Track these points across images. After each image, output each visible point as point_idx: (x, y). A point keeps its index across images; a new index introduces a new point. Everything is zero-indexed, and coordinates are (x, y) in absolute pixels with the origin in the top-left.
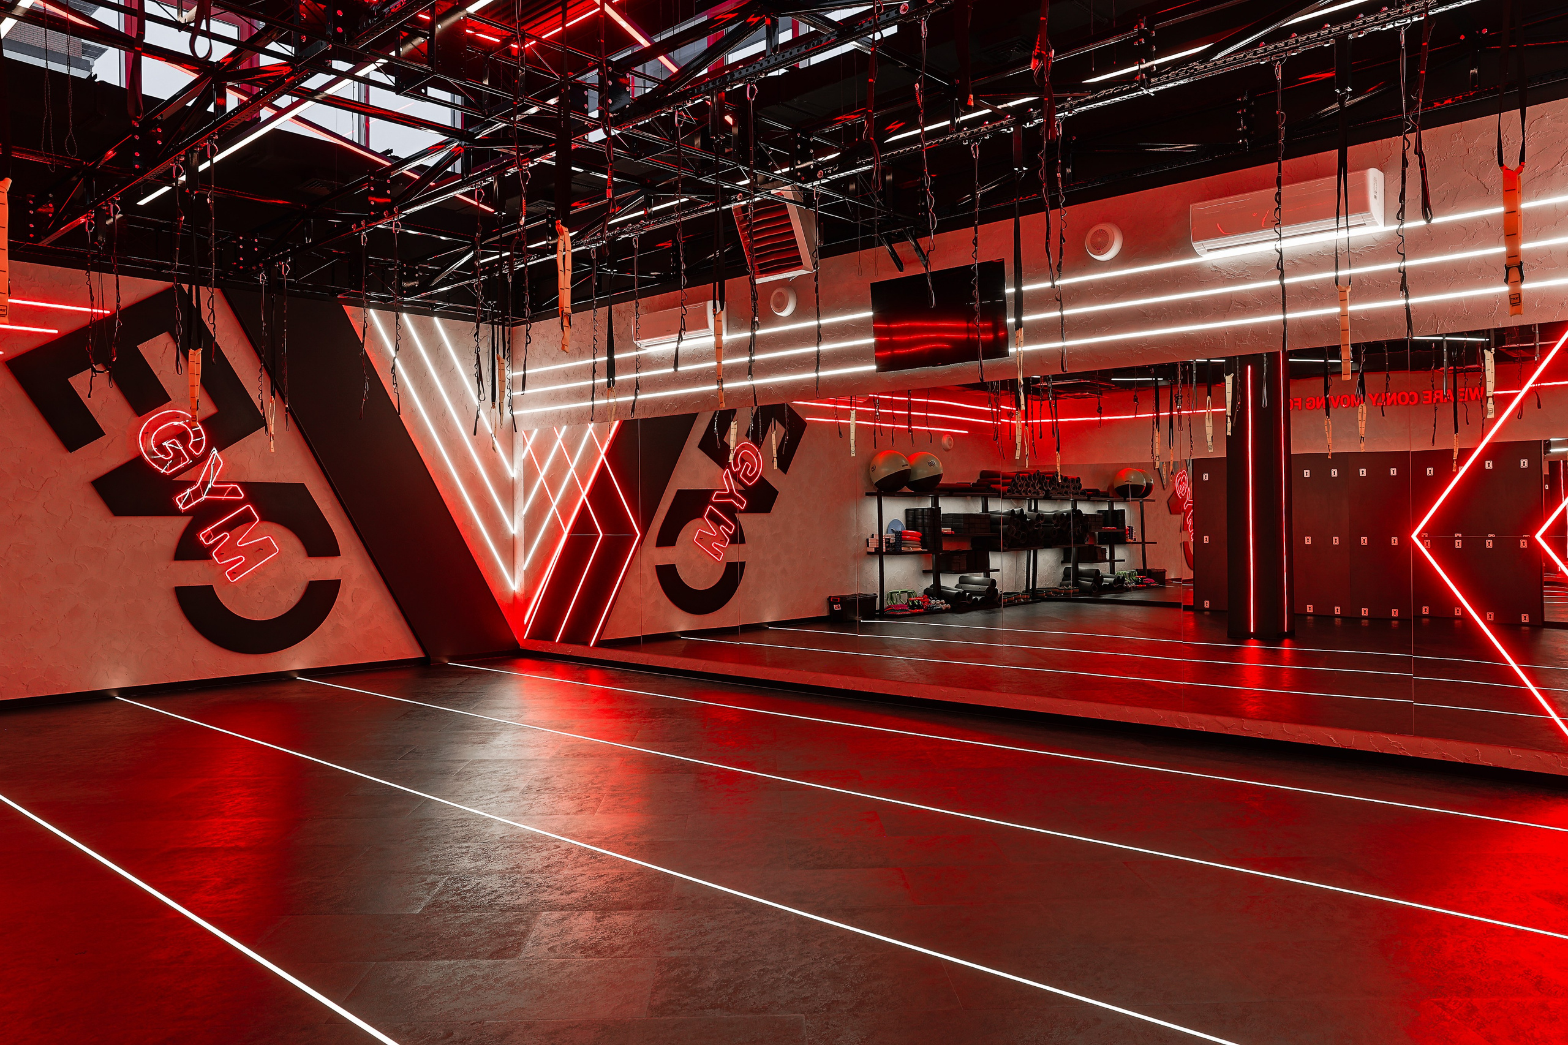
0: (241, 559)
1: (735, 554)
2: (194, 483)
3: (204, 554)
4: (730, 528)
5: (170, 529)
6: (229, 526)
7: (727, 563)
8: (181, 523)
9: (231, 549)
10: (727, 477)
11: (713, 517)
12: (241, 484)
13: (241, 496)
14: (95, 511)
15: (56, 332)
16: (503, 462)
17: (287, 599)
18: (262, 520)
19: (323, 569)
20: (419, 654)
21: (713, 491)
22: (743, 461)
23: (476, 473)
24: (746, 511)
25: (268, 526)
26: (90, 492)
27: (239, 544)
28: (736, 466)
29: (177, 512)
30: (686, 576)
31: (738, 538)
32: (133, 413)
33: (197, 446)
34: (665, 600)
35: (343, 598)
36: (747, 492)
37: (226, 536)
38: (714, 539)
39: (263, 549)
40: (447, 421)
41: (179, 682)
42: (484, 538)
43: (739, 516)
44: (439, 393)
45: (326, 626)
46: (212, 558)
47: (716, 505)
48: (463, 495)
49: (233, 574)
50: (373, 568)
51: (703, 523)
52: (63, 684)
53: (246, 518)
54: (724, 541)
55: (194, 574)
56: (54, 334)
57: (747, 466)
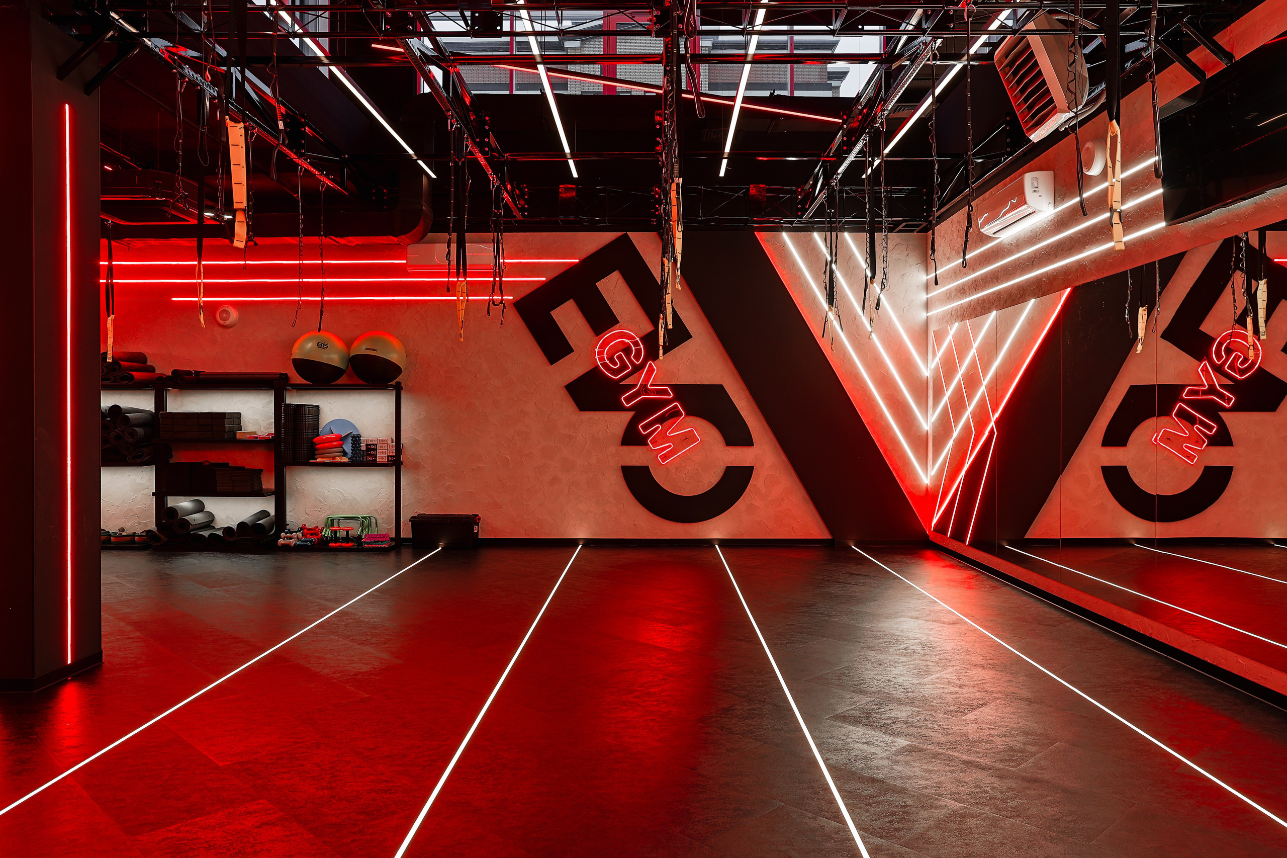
0: (670, 446)
1: (1218, 457)
2: (635, 386)
3: (641, 441)
4: (1210, 428)
5: (618, 421)
6: (661, 420)
7: (1205, 467)
8: (627, 417)
9: (664, 438)
10: (1205, 370)
11: (1182, 414)
12: (671, 386)
13: (671, 395)
14: (567, 406)
15: (545, 279)
16: (915, 361)
17: (709, 480)
18: (687, 415)
19: (739, 456)
20: (827, 536)
21: (1184, 387)
22: (1229, 351)
23: (887, 373)
24: (1234, 409)
25: (692, 420)
26: (564, 393)
27: (669, 434)
28: (1219, 357)
29: (622, 408)
30: (1143, 480)
31: (1223, 438)
32: (593, 333)
33: (637, 356)
34: (1112, 503)
35: (757, 482)
36: (1236, 387)
37: (658, 427)
38: (1187, 439)
39: (688, 439)
40: (857, 326)
41: (624, 539)
42: (895, 434)
43: (1223, 415)
44: (849, 300)
45: (741, 504)
46: (648, 445)
47: (1188, 403)
48: (872, 392)
49: (664, 458)
50: (784, 457)
51: (1172, 421)
52: (546, 531)
53: (675, 414)
54: (1199, 442)
55: (636, 456)
56: (543, 281)
57: (1238, 357)
